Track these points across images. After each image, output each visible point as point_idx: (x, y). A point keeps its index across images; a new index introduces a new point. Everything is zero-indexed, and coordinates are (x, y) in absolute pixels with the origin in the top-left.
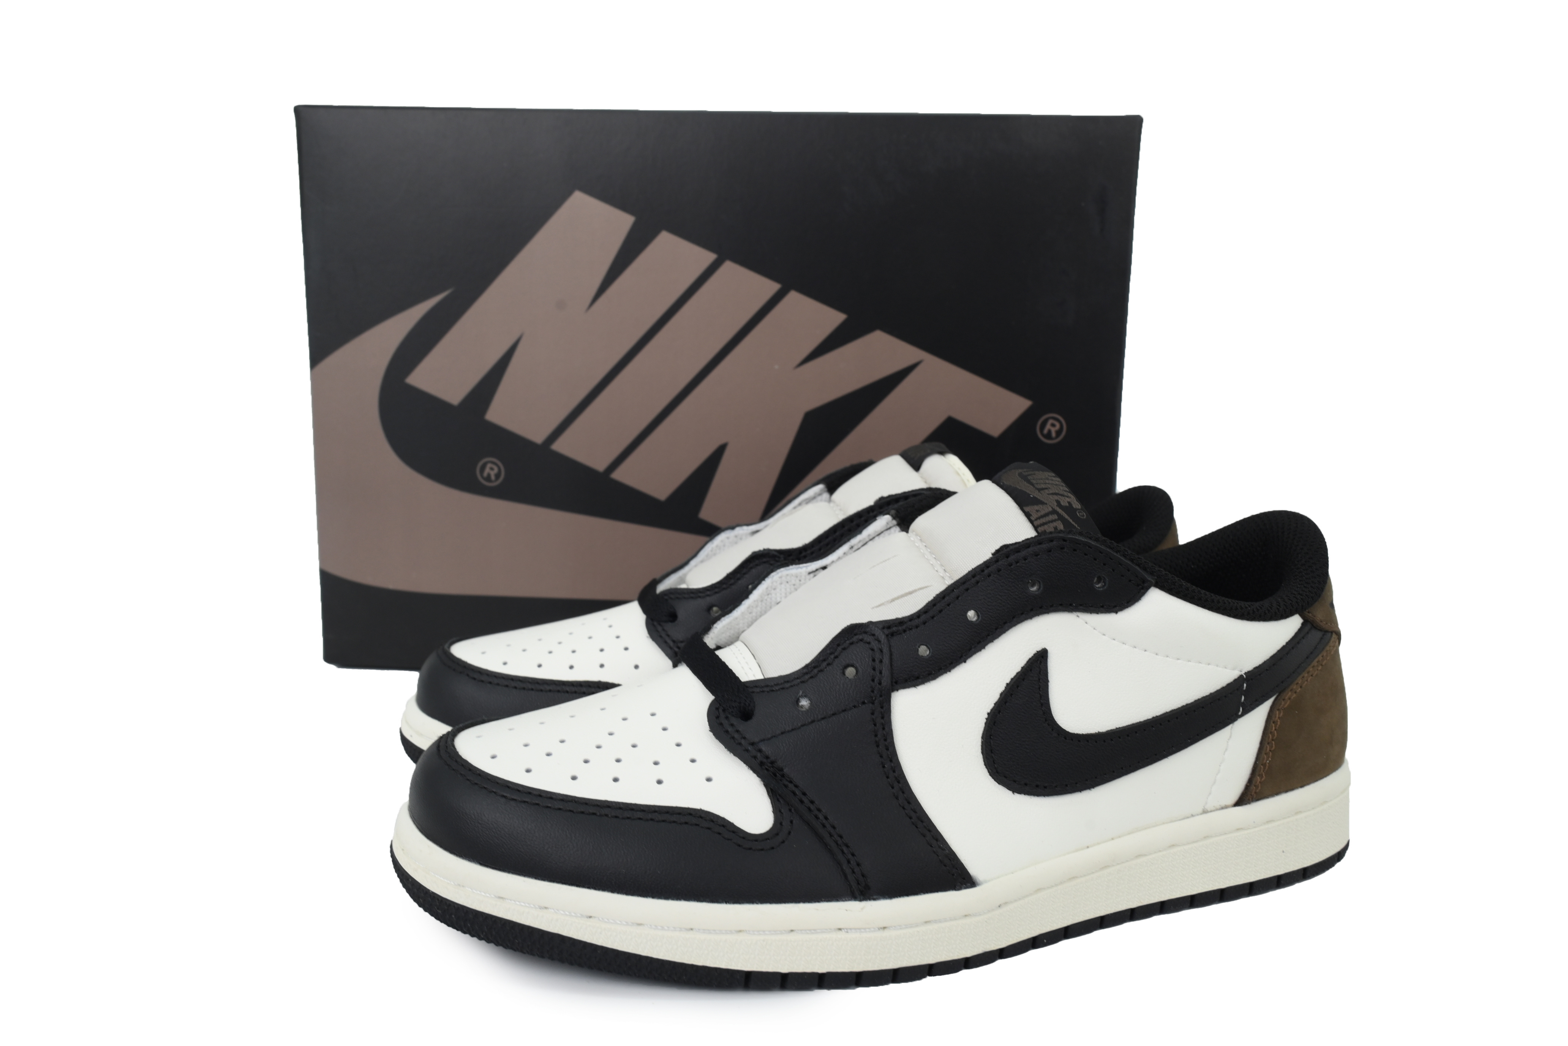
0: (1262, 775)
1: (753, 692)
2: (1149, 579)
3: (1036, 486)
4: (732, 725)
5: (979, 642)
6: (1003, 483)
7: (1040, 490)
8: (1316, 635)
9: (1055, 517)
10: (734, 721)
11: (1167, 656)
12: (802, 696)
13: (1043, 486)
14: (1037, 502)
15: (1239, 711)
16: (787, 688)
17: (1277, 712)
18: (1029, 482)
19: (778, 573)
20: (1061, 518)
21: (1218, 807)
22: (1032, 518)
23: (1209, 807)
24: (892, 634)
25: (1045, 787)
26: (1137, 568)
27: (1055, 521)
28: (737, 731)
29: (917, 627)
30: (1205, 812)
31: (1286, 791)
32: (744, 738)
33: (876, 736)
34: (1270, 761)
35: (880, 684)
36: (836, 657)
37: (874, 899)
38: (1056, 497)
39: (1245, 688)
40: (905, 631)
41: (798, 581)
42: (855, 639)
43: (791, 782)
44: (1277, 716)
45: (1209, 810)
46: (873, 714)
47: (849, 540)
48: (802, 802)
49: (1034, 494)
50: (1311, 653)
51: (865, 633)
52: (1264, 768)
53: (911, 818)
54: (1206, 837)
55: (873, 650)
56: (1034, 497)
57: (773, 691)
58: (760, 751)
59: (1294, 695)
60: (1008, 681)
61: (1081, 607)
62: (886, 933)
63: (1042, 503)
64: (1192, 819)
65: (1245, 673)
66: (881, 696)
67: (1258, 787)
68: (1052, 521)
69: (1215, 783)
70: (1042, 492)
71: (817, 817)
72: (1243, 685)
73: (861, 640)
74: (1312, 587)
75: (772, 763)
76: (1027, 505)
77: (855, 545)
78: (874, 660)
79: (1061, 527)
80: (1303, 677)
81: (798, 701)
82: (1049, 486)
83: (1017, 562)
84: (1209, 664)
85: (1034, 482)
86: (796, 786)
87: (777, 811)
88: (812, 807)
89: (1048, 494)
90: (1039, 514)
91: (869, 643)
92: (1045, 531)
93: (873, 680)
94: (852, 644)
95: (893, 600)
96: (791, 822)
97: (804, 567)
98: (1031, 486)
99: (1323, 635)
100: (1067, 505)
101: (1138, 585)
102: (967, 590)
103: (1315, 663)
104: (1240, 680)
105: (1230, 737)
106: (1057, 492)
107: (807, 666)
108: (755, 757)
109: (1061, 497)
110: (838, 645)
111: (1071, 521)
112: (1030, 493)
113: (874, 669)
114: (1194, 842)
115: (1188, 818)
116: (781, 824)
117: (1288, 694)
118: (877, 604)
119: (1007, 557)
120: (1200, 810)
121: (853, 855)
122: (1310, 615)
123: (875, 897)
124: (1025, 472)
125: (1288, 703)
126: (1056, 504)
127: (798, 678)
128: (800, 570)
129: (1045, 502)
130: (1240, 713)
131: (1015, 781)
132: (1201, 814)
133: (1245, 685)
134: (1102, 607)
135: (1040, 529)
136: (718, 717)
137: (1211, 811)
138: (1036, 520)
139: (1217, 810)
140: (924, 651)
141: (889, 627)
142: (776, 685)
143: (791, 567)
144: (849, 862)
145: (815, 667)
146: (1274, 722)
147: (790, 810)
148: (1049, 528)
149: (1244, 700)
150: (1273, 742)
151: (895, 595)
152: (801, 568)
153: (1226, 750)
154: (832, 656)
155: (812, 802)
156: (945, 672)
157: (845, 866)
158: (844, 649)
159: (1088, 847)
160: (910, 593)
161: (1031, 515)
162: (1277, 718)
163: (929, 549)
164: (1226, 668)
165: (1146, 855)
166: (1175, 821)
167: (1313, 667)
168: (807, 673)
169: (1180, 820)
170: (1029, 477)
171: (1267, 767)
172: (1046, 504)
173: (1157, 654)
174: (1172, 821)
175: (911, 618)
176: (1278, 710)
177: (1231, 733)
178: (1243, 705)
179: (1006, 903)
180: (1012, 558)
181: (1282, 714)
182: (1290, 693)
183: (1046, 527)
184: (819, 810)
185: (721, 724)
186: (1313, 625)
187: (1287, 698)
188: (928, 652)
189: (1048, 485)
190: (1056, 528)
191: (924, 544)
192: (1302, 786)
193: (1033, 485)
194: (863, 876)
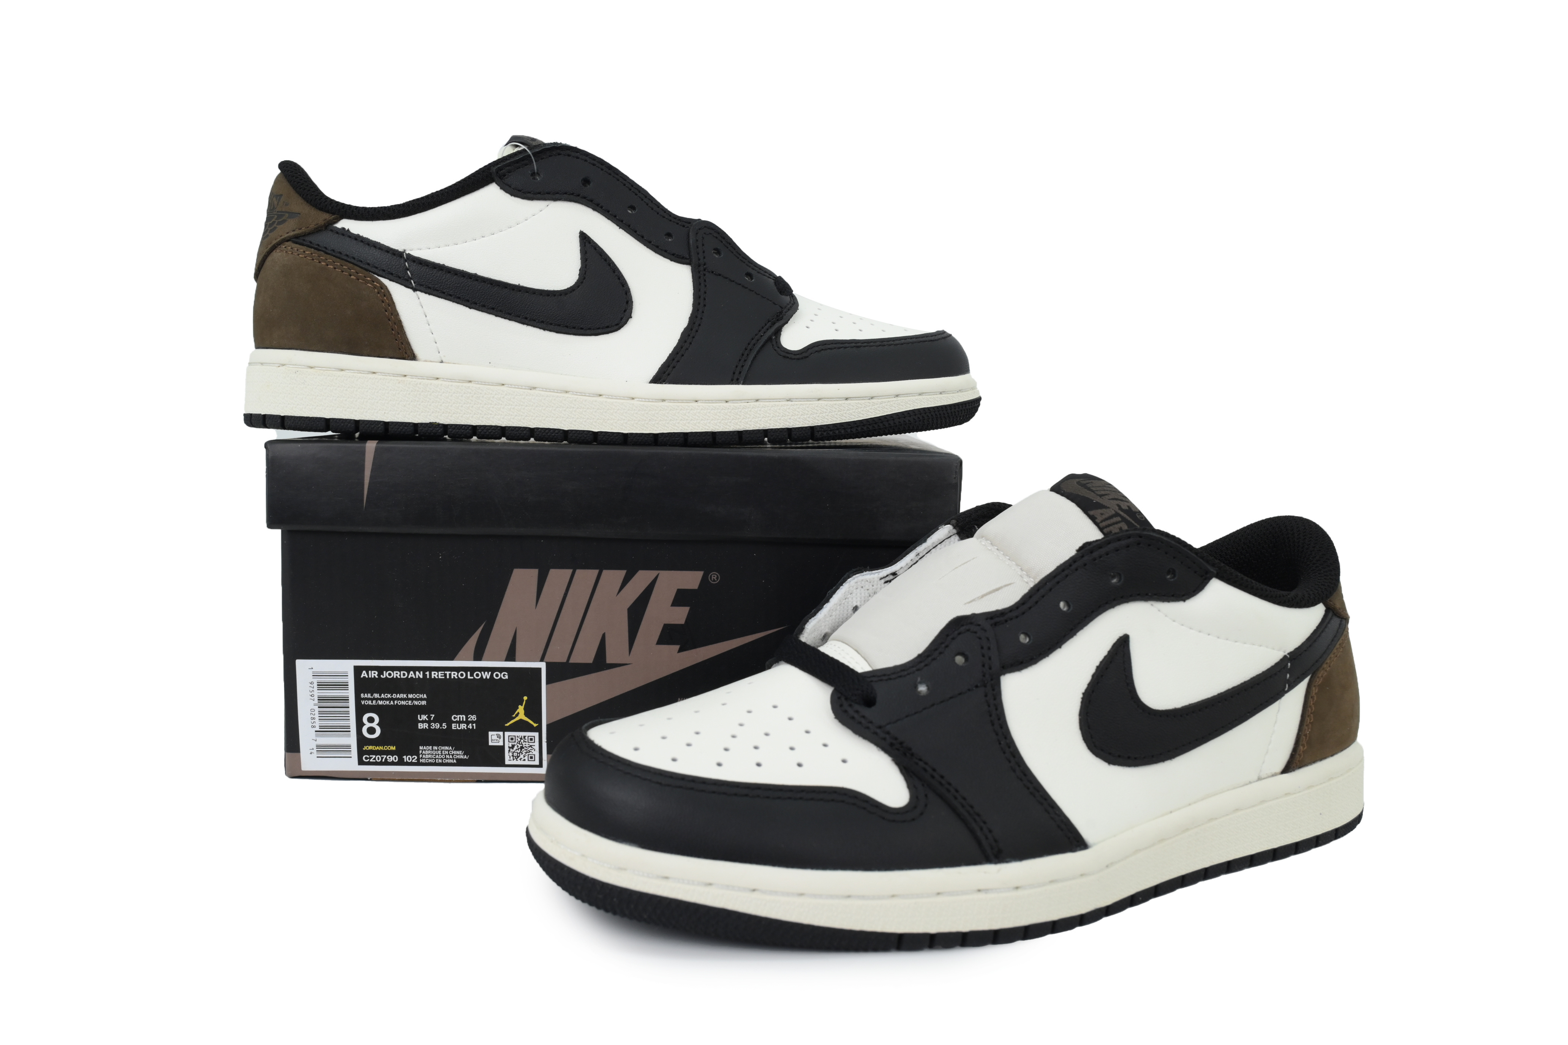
0: (1304, 745)
1: (872, 681)
2: (1212, 570)
3: (1096, 492)
4: (857, 712)
5: (1072, 630)
6: (1064, 491)
7: (1101, 496)
8: (1336, 621)
9: (1119, 519)
10: (857, 707)
11: (1227, 639)
12: (921, 683)
13: (1103, 493)
14: (1099, 506)
15: (1285, 687)
16: (905, 676)
17: (1314, 688)
18: (1089, 489)
19: (854, 579)
20: (1124, 520)
21: (1270, 774)
22: (1097, 520)
23: (1263, 775)
24: (996, 624)
25: (1136, 758)
26: (1201, 560)
27: (1119, 522)
28: (863, 717)
29: (1017, 617)
30: (1259, 779)
31: (1321, 760)
32: (871, 722)
33: (991, 716)
34: (1310, 732)
35: (990, 668)
36: (947, 646)
37: (1007, 862)
38: (1118, 502)
39: (1289, 667)
40: (1006, 621)
41: (871, 586)
42: (962, 629)
43: (920, 760)
44: (1314, 692)
45: (1263, 777)
46: (986, 696)
47: (915, 548)
48: (933, 777)
49: (1097, 499)
50: (1335, 637)
51: (971, 623)
52: (1306, 738)
53: (1028, 788)
54: (1263, 802)
55: (980, 638)
56: (1097, 503)
57: (890, 679)
58: (888, 733)
59: (1326, 674)
60: (1097, 664)
61: (1155, 596)
62: (1020, 893)
63: (1106, 507)
64: (1250, 786)
65: (1288, 654)
66: (992, 680)
67: (1301, 756)
68: (1117, 523)
69: (1267, 752)
70: (1103, 497)
71: (948, 791)
72: (1287, 664)
73: (968, 630)
74: (1330, 579)
75: (901, 743)
76: (1091, 510)
77: (921, 552)
78: (982, 648)
79: (1125, 527)
80: (1331, 658)
81: (916, 687)
82: (1108, 492)
83: (1100, 557)
84: (1260, 646)
85: (1094, 489)
86: (926, 763)
87: (911, 786)
88: (943, 782)
89: (1109, 499)
90: (1104, 517)
91: (976, 633)
92: (1111, 532)
93: (983, 666)
94: (959, 634)
95: (983, 596)
96: (926, 796)
97: (876, 573)
98: (1092, 493)
99: (1341, 621)
100: (1127, 508)
101: (1202, 576)
102: (1058, 583)
103: (1338, 646)
104: (1284, 659)
105: (1279, 711)
106: (1116, 497)
107: (920, 656)
108: (884, 739)
109: (1120, 501)
110: (947, 636)
111: (1133, 522)
112: (1093, 499)
113: (983, 656)
114: (1253, 806)
115: (1247, 784)
116: (917, 797)
117: (1321, 673)
118: (969, 600)
119: (1092, 552)
120: (1256, 778)
121: (985, 823)
122: (1331, 603)
123: (1007, 860)
124: (1082, 481)
125: (1321, 679)
126: (1117, 508)
127: (913, 667)
128: (872, 576)
129: (1108, 506)
130: (1286, 689)
131: (1110, 754)
132: (1257, 781)
133: (1289, 664)
134: (1173, 596)
135: (1105, 530)
136: (841, 706)
137: (1264, 779)
138: (1102, 522)
139: (1269, 777)
140: (1024, 639)
141: (992, 618)
142: (894, 673)
143: (865, 573)
144: (981, 829)
145: (928, 656)
146: (1312, 697)
147: (923, 785)
148: (1115, 529)
149: (1289, 677)
150: (1312, 715)
151: (984, 592)
152: (874, 574)
153: (1276, 722)
154: (943, 646)
155: (942, 777)
156: (1044, 657)
157: (979, 833)
158: (953, 639)
159: (1171, 812)
160: (997, 590)
161: (1096, 518)
162: (1314, 694)
163: (1002, 551)
164: (1273, 649)
165: (1216, 819)
166: (1237, 788)
167: (1337, 649)
168: (921, 662)
169: (1241, 787)
170: (1089, 485)
171: (1308, 737)
172: (1109, 508)
173: (1218, 638)
174: (1234, 788)
175: (1011, 609)
176: (1315, 686)
177: (1279, 708)
178: (1288, 681)
179: (1112, 864)
180: (1096, 554)
181: (1317, 690)
182: (1322, 672)
183: (1111, 528)
184: (949, 784)
185: (846, 711)
186: (1333, 612)
187: (1320, 675)
188: (1028, 640)
189: (1106, 491)
190: (1121, 529)
191: (996, 548)
192: (1332, 756)
193: (1093, 491)
194: (996, 841)
